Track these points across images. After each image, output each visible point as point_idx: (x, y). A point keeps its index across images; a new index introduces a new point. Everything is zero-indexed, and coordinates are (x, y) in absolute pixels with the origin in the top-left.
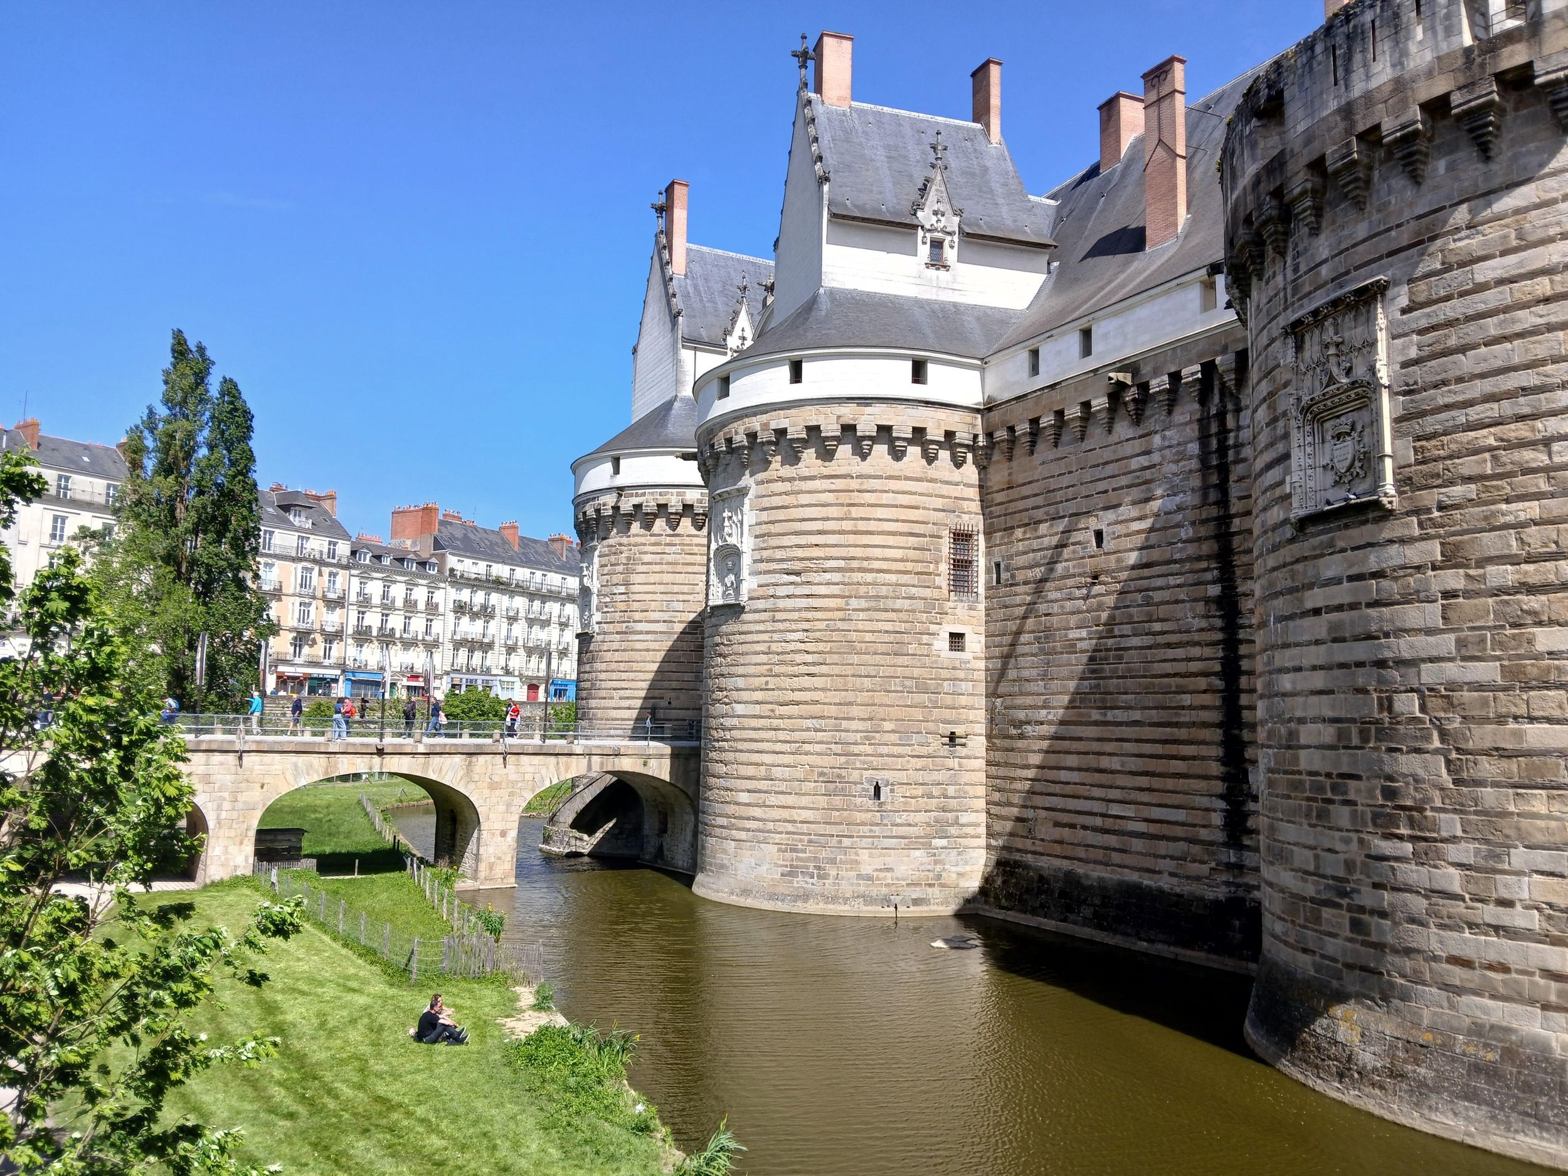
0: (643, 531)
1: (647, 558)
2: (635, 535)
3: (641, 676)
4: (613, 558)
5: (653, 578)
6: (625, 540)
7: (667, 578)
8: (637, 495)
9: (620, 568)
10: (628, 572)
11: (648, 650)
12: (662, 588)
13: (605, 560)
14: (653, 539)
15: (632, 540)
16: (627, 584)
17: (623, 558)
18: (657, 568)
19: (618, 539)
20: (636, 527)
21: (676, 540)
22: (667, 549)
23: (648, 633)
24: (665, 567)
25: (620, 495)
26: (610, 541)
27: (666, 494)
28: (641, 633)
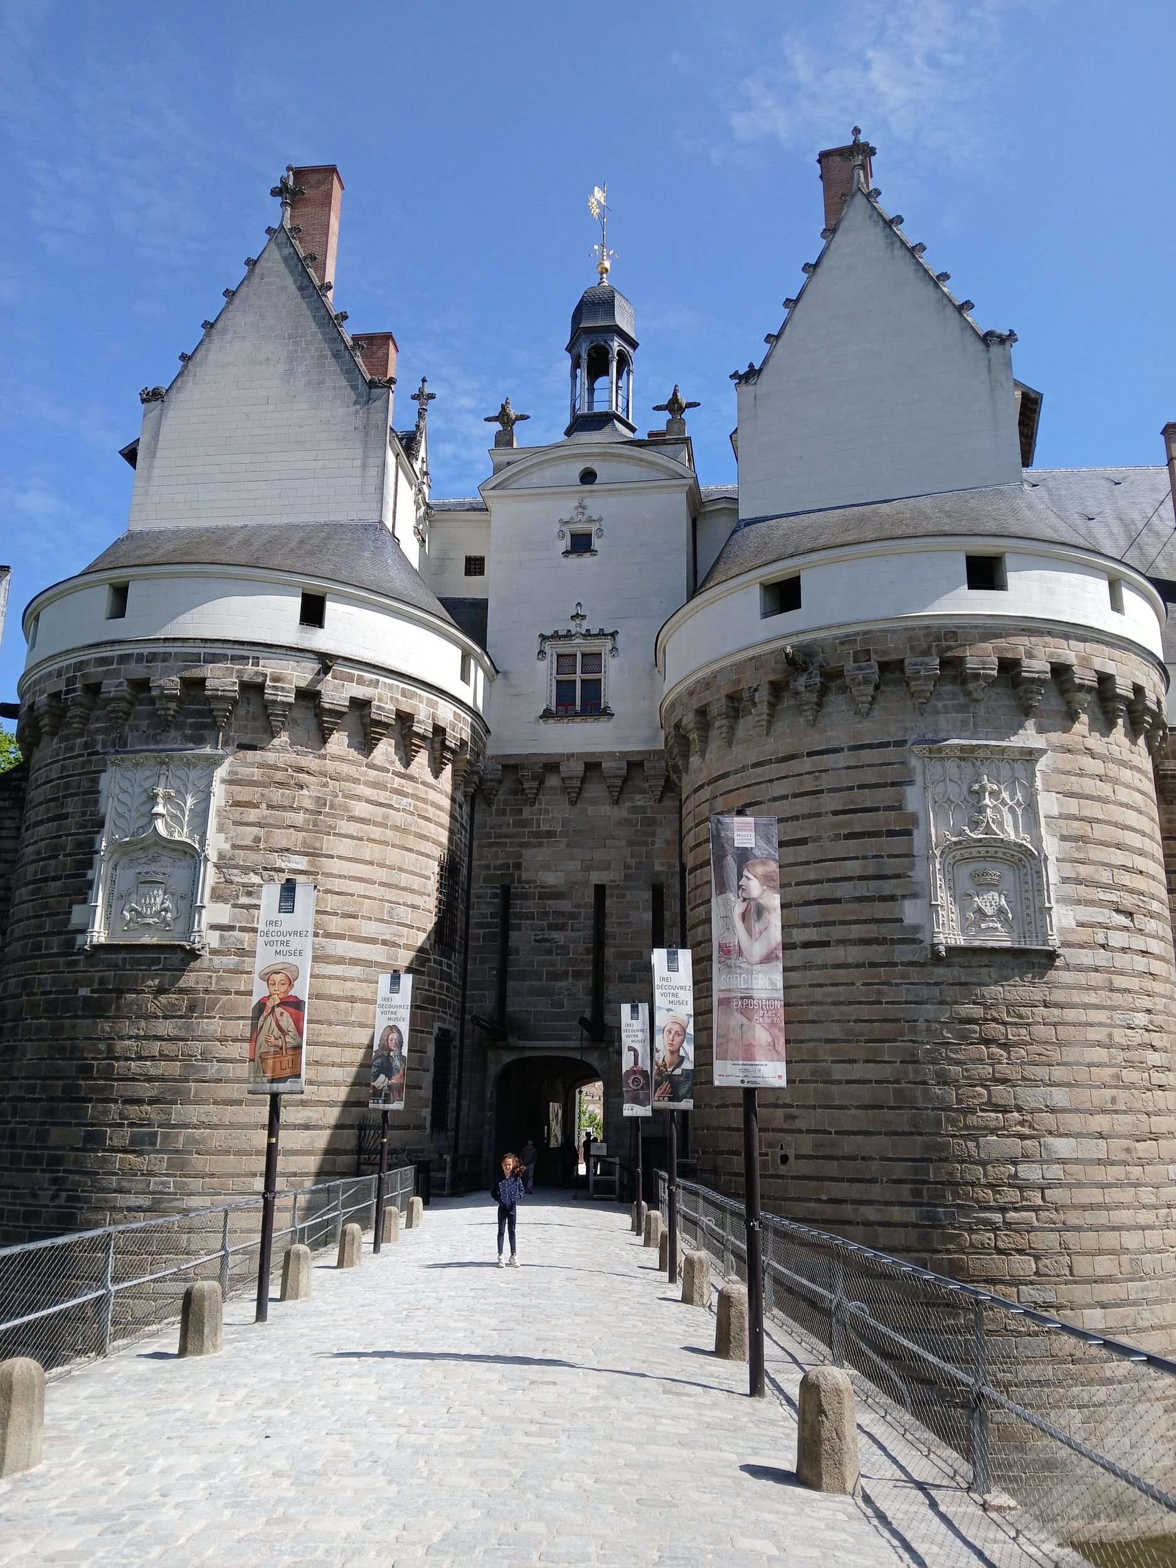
0: (353, 754)
1: (361, 809)
2: (335, 758)
3: (335, 1054)
4: (277, 795)
5: (368, 851)
6: (310, 761)
7: (393, 856)
8: (361, 681)
9: (299, 818)
10: (316, 828)
11: (352, 1000)
12: (381, 874)
13: (245, 793)
14: (373, 773)
15: (330, 766)
16: (313, 854)
17: (306, 797)
18: (376, 832)
19: (290, 757)
20: (339, 742)
21: (409, 787)
22: (395, 800)
23: (354, 962)
24: (389, 834)
25: (326, 670)
26: (270, 757)
27: (413, 695)
28: (340, 961)
